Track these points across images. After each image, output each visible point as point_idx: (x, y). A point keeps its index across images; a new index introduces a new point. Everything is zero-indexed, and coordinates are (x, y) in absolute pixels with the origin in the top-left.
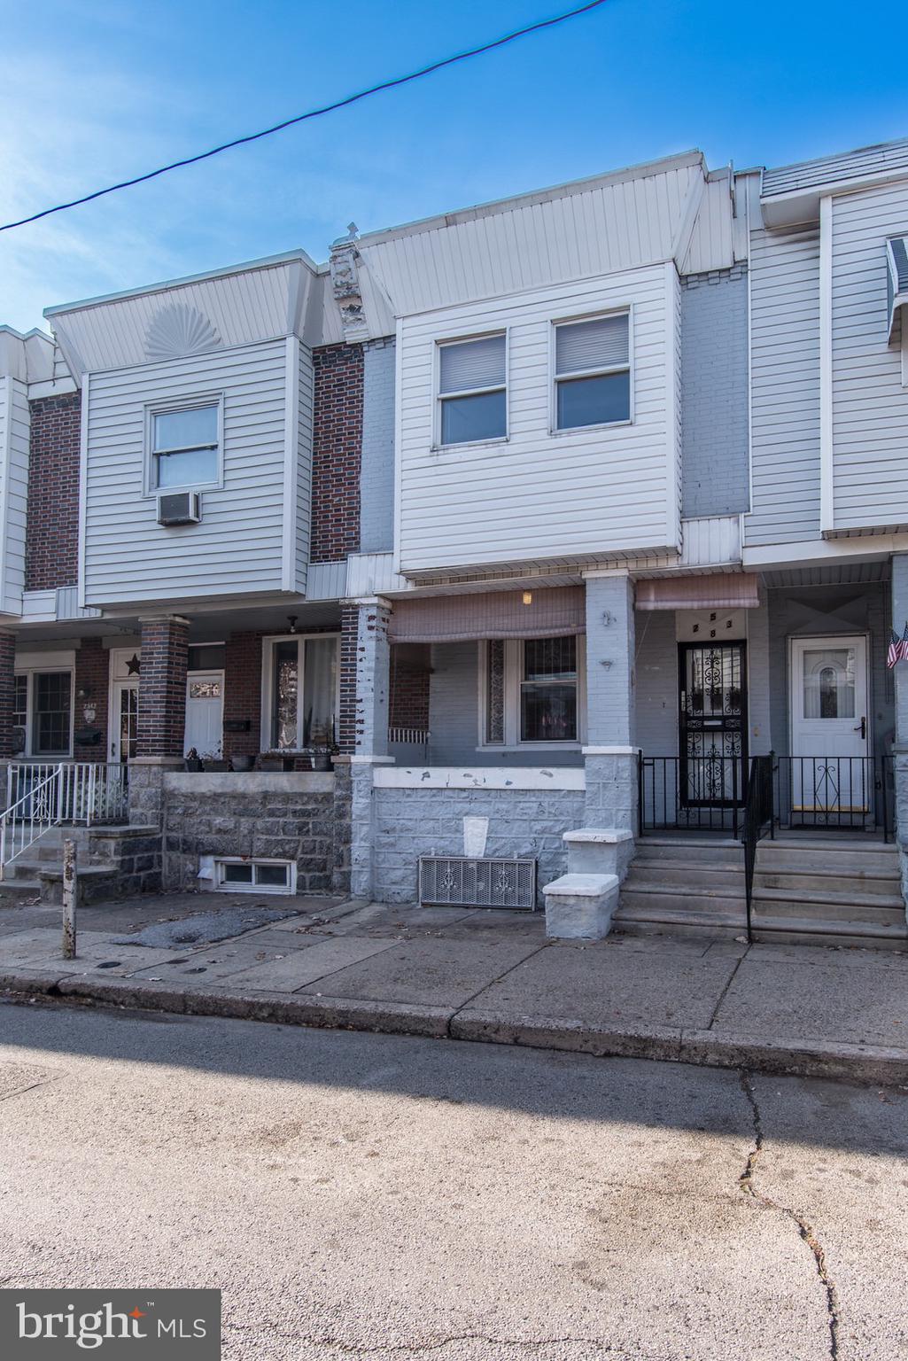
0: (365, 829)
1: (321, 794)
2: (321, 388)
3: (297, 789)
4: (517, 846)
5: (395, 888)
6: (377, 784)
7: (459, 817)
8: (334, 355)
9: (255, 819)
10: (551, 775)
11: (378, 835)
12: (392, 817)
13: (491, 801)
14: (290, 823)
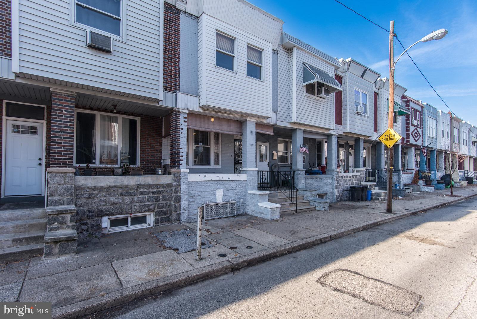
0: (186, 197)
4: (231, 198)
6: (189, 180)
7: (215, 190)
9: (132, 197)
10: (239, 176)
11: (189, 198)
12: (193, 191)
13: (223, 184)
14: (151, 197)
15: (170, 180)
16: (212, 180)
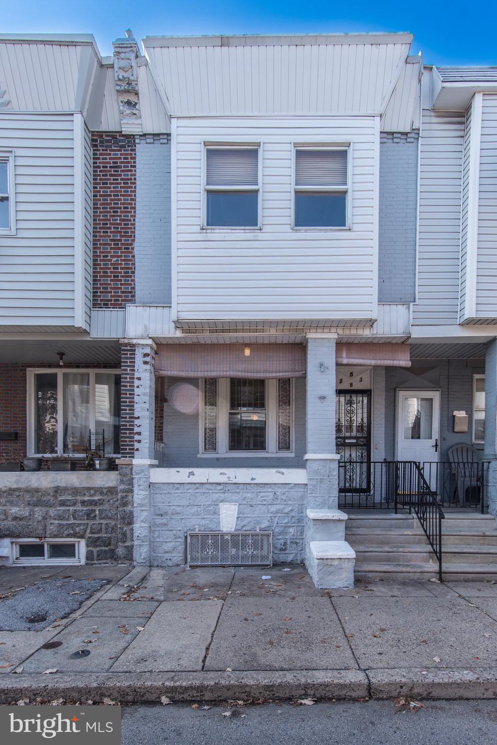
0: (145, 514)
1: (106, 488)
2: (99, 167)
3: (85, 485)
4: (258, 523)
5: (167, 556)
6: (152, 480)
7: (216, 503)
8: (109, 141)
9: (47, 509)
10: (283, 474)
11: (154, 517)
12: (164, 504)
13: (240, 492)
14: (79, 510)
15: (112, 481)
16: (210, 481)
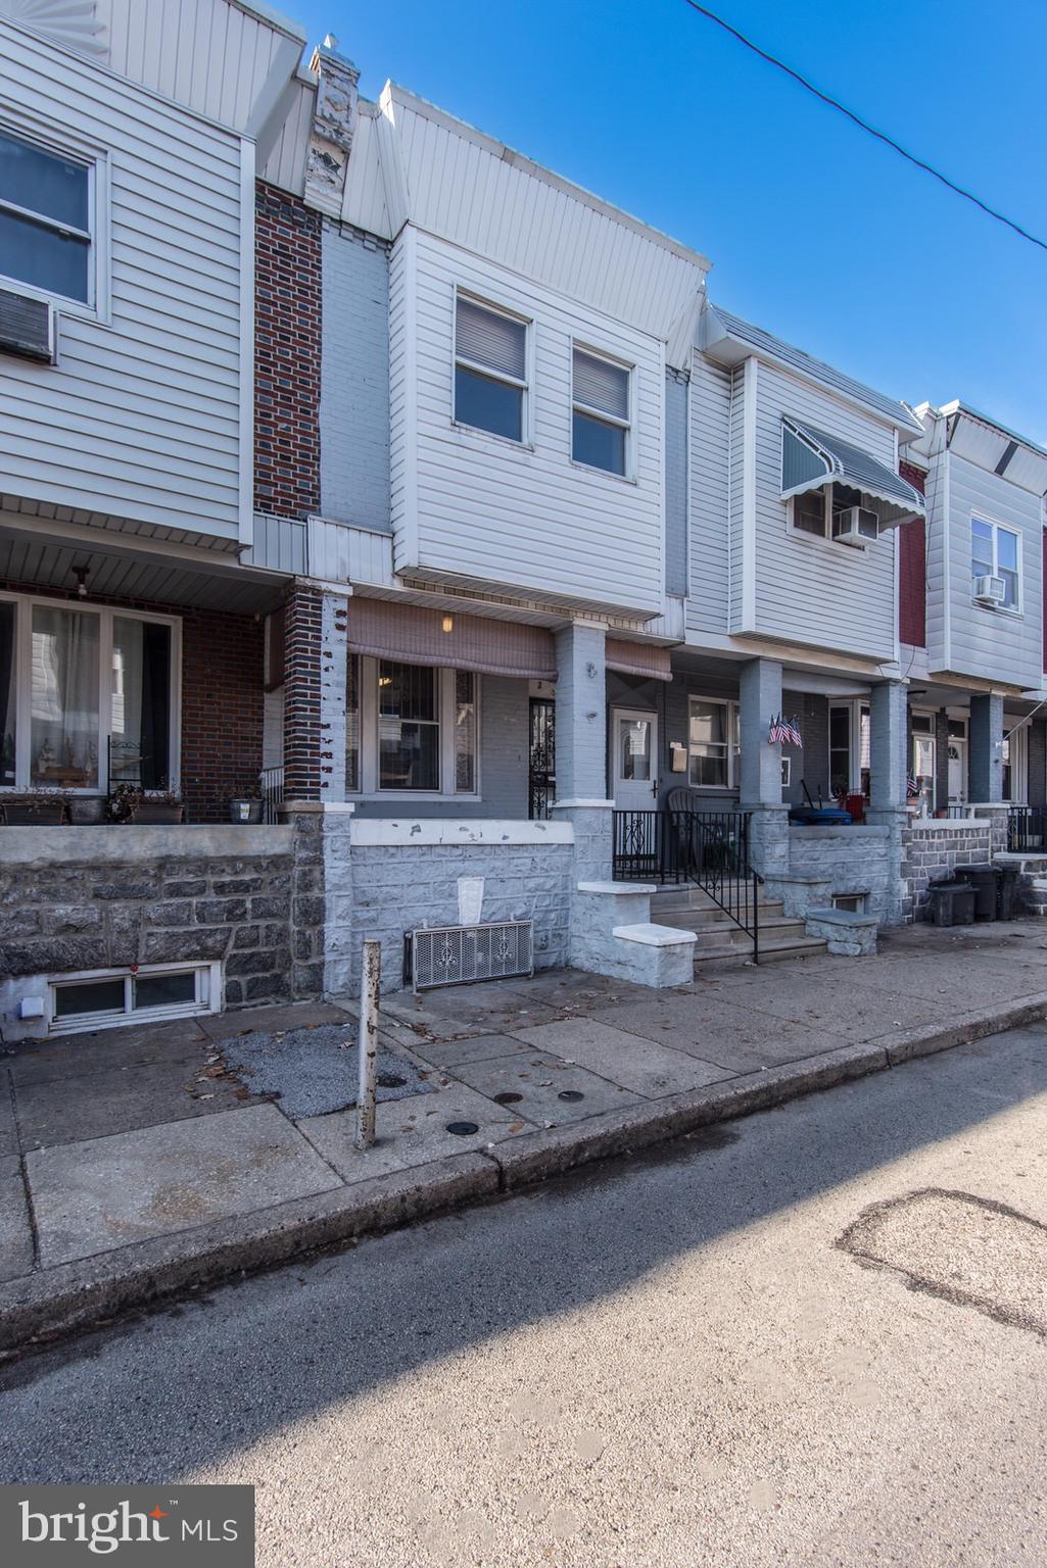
0: (343, 902)
1: (268, 857)
3: (227, 852)
6: (354, 842)
7: (452, 880)
8: (276, 205)
9: (142, 903)
10: (544, 828)
11: (355, 908)
12: (371, 884)
13: (485, 859)
14: (211, 903)
15: (282, 843)
16: (443, 843)
